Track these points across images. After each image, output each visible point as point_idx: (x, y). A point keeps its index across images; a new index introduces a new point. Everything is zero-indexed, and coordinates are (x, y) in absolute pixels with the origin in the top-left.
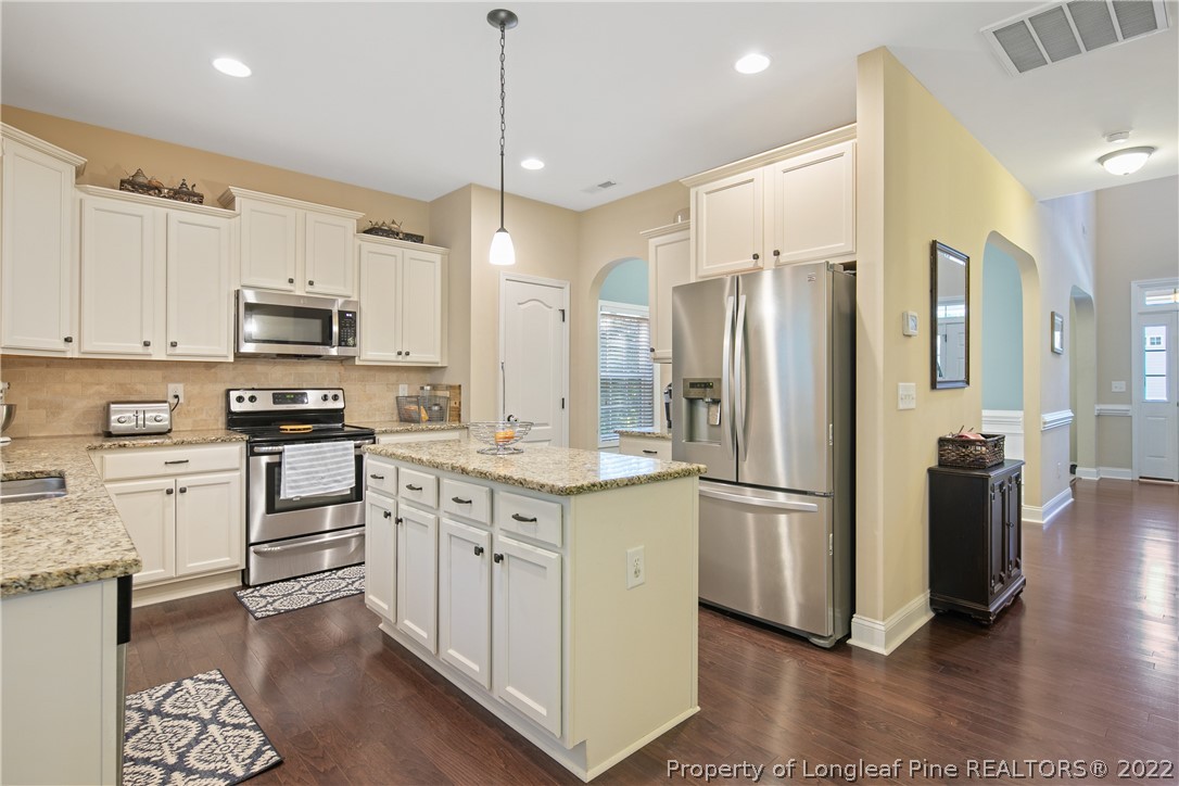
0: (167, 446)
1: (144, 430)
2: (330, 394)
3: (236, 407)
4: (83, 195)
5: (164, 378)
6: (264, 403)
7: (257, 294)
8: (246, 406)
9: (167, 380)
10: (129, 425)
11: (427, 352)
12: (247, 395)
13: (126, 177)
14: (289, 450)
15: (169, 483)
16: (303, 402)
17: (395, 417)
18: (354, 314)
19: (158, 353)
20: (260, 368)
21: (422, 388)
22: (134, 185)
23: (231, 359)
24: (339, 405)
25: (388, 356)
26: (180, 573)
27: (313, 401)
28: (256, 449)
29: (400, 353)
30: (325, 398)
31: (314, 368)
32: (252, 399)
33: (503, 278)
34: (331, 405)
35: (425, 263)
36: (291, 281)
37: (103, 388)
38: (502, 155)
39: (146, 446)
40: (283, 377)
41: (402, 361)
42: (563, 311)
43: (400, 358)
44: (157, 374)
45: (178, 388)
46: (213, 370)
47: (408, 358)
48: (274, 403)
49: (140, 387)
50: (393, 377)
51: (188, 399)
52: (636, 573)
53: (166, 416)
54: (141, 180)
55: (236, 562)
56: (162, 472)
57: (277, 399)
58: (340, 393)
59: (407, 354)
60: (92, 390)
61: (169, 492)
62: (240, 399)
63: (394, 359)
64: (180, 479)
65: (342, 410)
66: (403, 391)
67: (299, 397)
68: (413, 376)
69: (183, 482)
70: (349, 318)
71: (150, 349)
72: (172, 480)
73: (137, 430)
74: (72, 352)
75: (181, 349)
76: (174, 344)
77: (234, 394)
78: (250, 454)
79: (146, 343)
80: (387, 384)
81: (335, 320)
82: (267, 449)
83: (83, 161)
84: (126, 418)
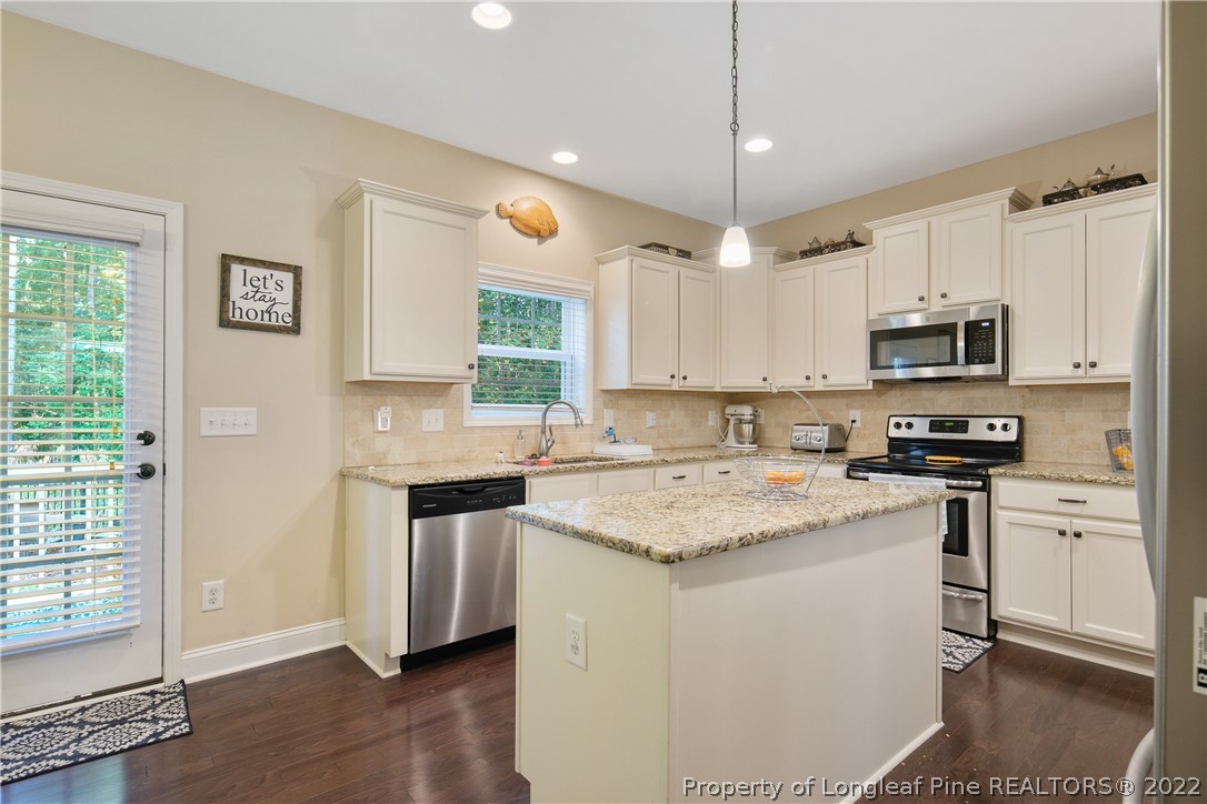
2: (999, 422)
3: (894, 433)
5: (846, 405)
6: (921, 430)
8: (903, 433)
9: (849, 406)
10: (802, 443)
12: (903, 421)
13: (806, 247)
16: (966, 431)
18: (992, 321)
19: (819, 386)
22: (813, 251)
23: (870, 387)
24: (1013, 436)
25: (1061, 371)
27: (977, 431)
28: (853, 474)
29: (1077, 366)
30: (992, 427)
31: (987, 391)
32: (909, 426)
34: (1001, 436)
36: (921, 299)
40: (947, 403)
41: (1081, 377)
43: (1080, 372)
44: (842, 402)
45: (855, 414)
46: (884, 397)
47: (1096, 371)
48: (929, 430)
49: (831, 413)
51: (864, 424)
54: (816, 245)
57: (934, 427)
59: (1092, 365)
62: (898, 426)
63: (1069, 374)
67: (962, 426)
70: (986, 327)
71: (811, 382)
73: (805, 447)
75: (831, 380)
76: (825, 377)
77: (893, 420)
78: (849, 477)
79: (808, 378)
80: (1103, 411)
81: (961, 335)
82: (861, 474)
83: (774, 249)
84: (800, 436)
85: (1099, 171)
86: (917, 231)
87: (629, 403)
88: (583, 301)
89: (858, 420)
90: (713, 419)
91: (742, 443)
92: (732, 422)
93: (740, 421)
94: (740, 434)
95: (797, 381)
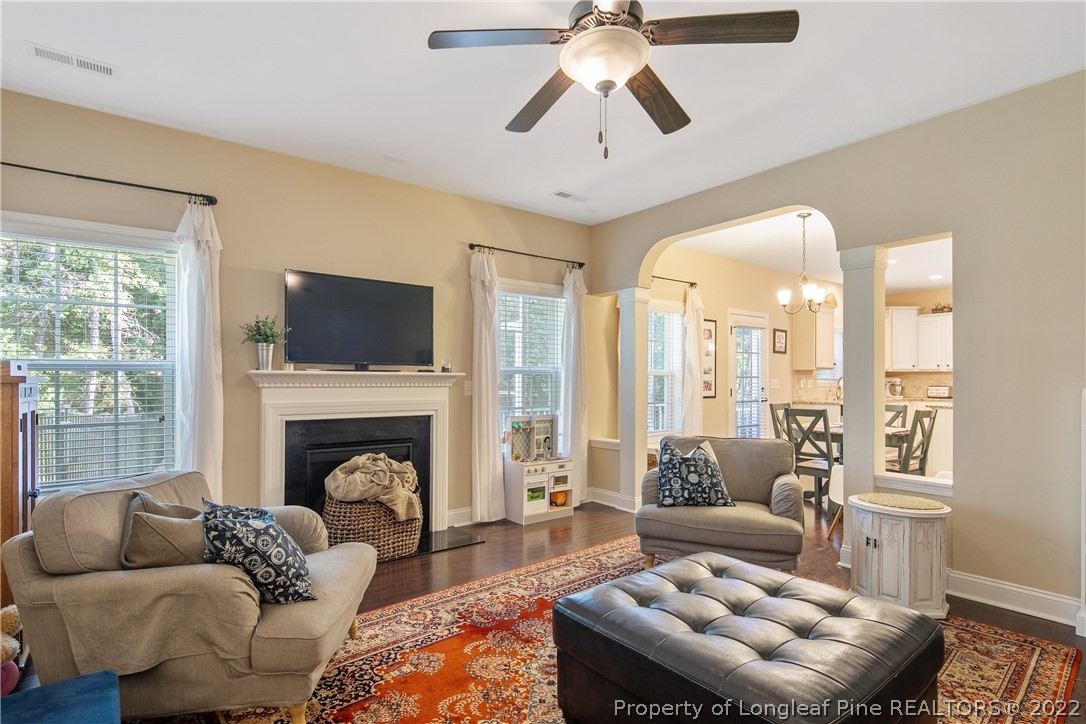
1: (938, 396)
4: (919, 318)
10: (933, 395)
13: (934, 307)
37: (931, 381)
49: (943, 381)
53: (947, 392)
54: (939, 307)
60: (928, 382)
71: (940, 368)
73: (936, 396)
74: (916, 370)
79: (938, 366)
83: (918, 307)
84: (933, 392)
91: (894, 395)
93: (893, 385)
94: (895, 391)
95: (932, 367)
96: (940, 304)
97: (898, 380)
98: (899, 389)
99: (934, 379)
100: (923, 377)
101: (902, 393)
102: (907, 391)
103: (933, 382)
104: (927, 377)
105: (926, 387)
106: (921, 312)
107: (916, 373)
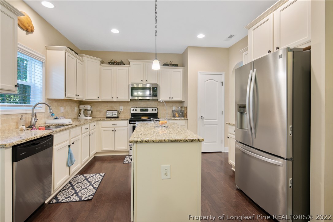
0: (113, 120)
1: (112, 117)
2: (154, 109)
3: (132, 112)
4: (101, 67)
5: (119, 105)
6: (139, 111)
7: (136, 84)
8: (134, 112)
9: (120, 105)
10: (110, 116)
11: (178, 97)
12: (135, 109)
13: (110, 61)
14: (137, 123)
15: (113, 129)
16: (148, 111)
17: (172, 116)
18: (157, 88)
19: (115, 100)
20: (139, 103)
21: (178, 108)
22: (112, 63)
23: (129, 101)
24: (156, 112)
26: (115, 149)
27: (150, 111)
28: (131, 122)
29: (170, 98)
30: (153, 110)
33: (199, 74)
34: (154, 112)
35: (178, 72)
36: (142, 81)
37: (108, 107)
38: (156, 36)
39: (109, 120)
40: (143, 105)
42: (222, 82)
45: (121, 107)
46: (129, 103)
47: (172, 99)
48: (141, 111)
49: (115, 107)
50: (171, 104)
51: (124, 110)
52: (166, 174)
53: (117, 114)
54: (112, 61)
55: (127, 149)
56: (112, 126)
57: (142, 110)
58: (156, 109)
59: (172, 98)
60: (106, 108)
61: (113, 131)
63: (168, 99)
64: (115, 128)
65: (157, 113)
66: (174, 108)
67: (147, 110)
68: (177, 104)
69: (116, 129)
71: (113, 99)
72: (114, 128)
73: (111, 117)
74: (100, 100)
75: (119, 98)
76: (117, 98)
77: (132, 109)
78: (130, 123)
79: (112, 98)
80: (170, 107)
81: (152, 90)
82: (133, 122)
83: (101, 59)
84: (109, 114)
85: (170, 62)
86: (141, 65)
87: (55, 104)
88: (42, 63)
89: (122, 109)
90: (76, 109)
91: (86, 117)
92: (83, 110)
93: (85, 110)
94: (87, 114)
95: (108, 98)
96: (112, 60)
97: (89, 107)
98: (89, 112)
99: (109, 106)
100: (103, 104)
101: (91, 115)
102: (95, 113)
103: (109, 108)
104: (105, 105)
105: (105, 111)
106: (102, 63)
107: (99, 102)
